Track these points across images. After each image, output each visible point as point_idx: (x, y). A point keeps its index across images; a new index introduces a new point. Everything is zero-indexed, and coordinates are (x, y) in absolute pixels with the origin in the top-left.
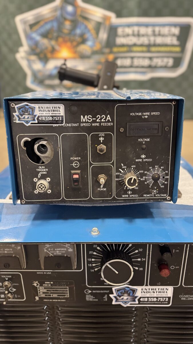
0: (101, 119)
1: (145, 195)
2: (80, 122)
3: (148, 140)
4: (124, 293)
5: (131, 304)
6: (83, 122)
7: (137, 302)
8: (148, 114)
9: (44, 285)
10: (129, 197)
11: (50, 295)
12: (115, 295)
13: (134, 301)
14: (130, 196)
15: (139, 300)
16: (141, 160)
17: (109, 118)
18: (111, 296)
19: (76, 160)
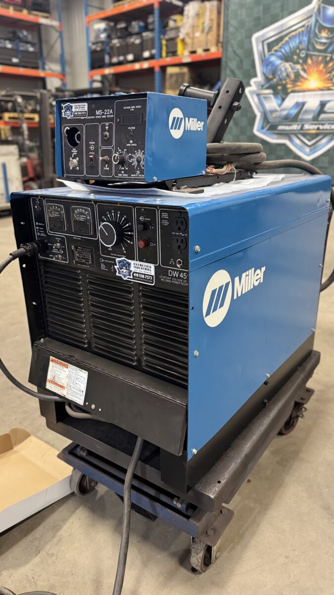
0: (107, 113)
1: (132, 175)
2: (95, 115)
3: (134, 128)
4: (123, 266)
5: (128, 278)
6: (97, 115)
7: (132, 277)
8: (134, 107)
9: (78, 250)
10: (122, 176)
11: (81, 260)
12: (118, 266)
13: (130, 275)
14: (124, 175)
15: (133, 274)
16: (129, 145)
17: (111, 112)
18: (115, 267)
19: (93, 144)
